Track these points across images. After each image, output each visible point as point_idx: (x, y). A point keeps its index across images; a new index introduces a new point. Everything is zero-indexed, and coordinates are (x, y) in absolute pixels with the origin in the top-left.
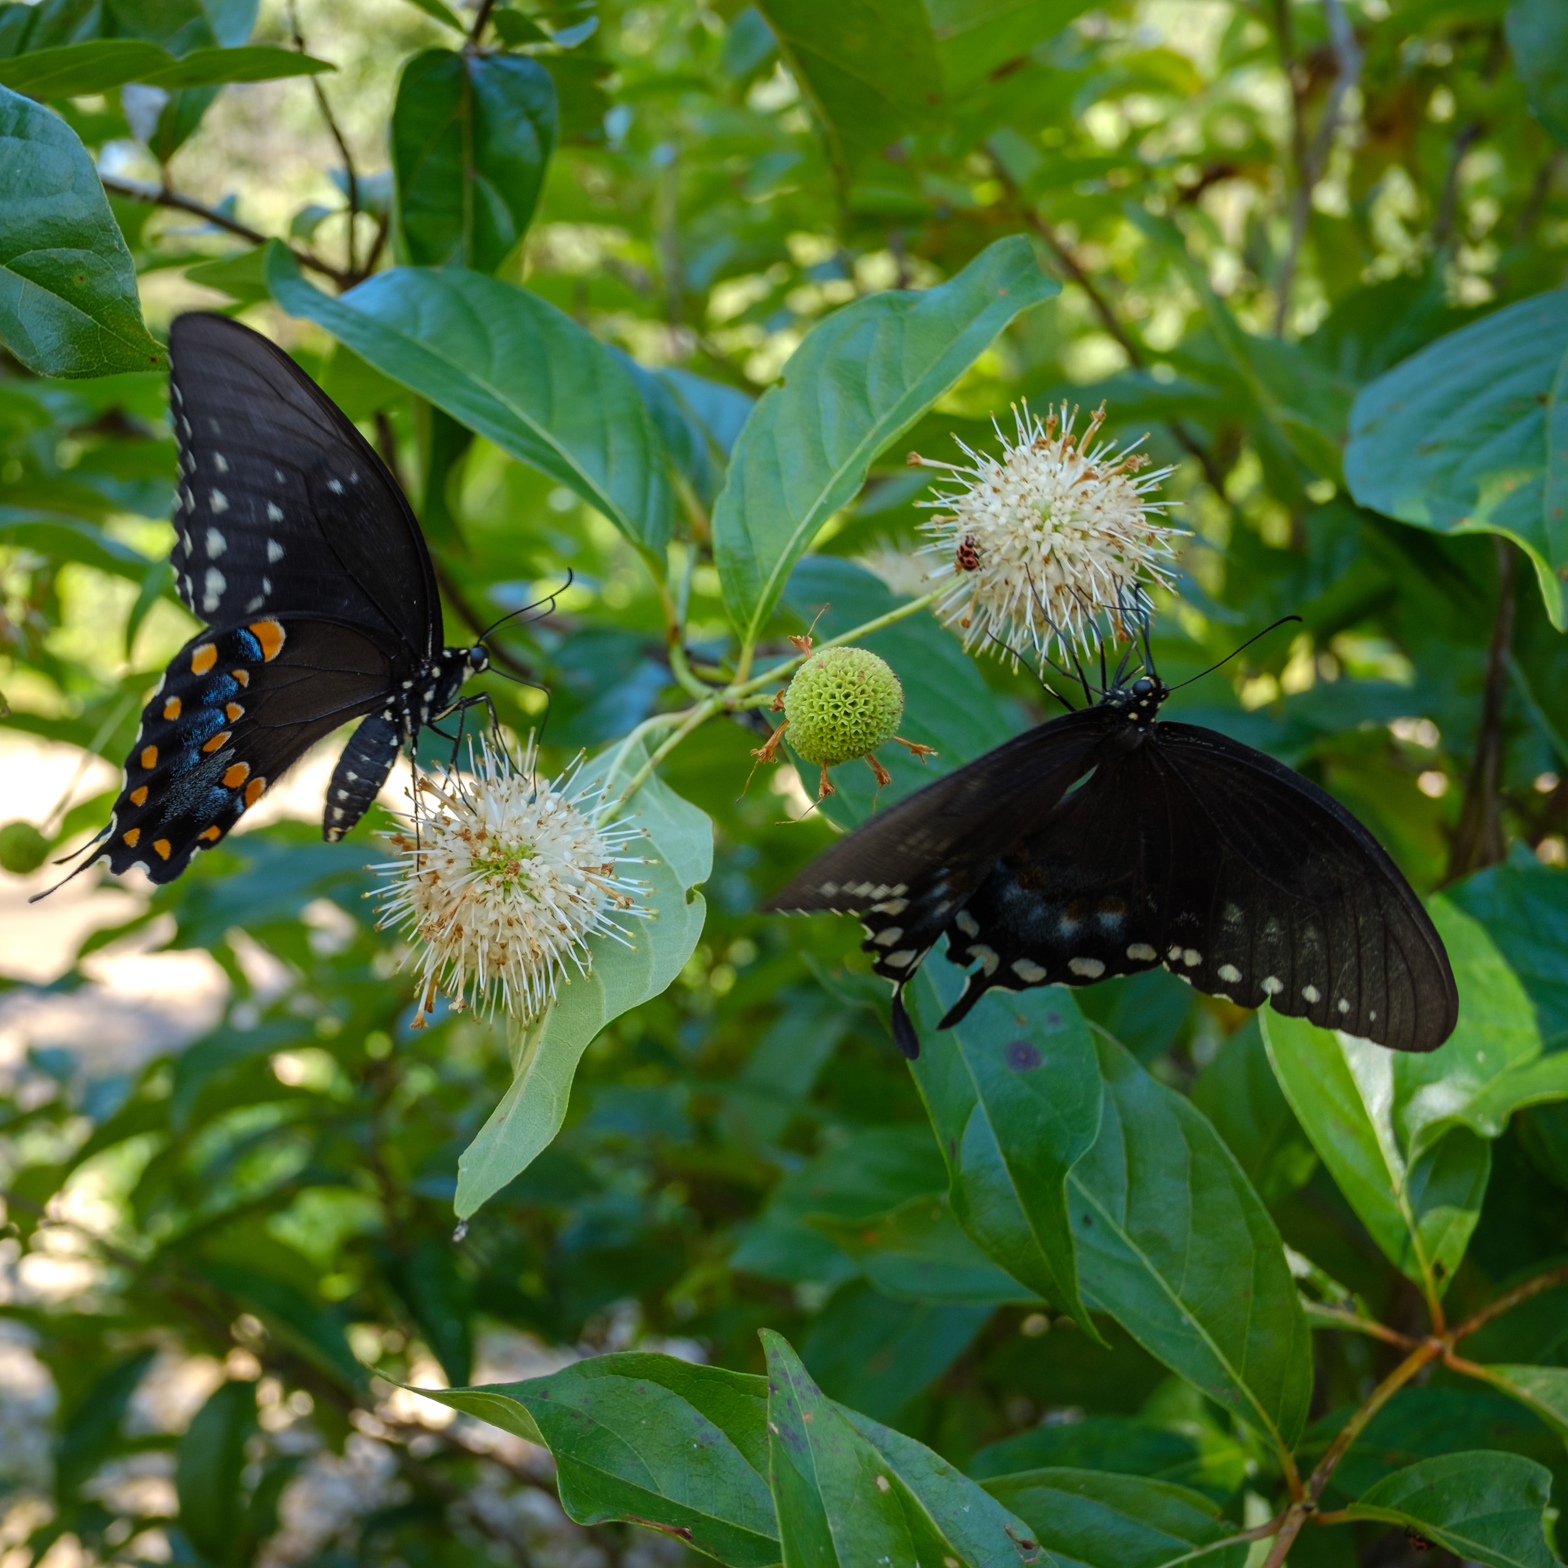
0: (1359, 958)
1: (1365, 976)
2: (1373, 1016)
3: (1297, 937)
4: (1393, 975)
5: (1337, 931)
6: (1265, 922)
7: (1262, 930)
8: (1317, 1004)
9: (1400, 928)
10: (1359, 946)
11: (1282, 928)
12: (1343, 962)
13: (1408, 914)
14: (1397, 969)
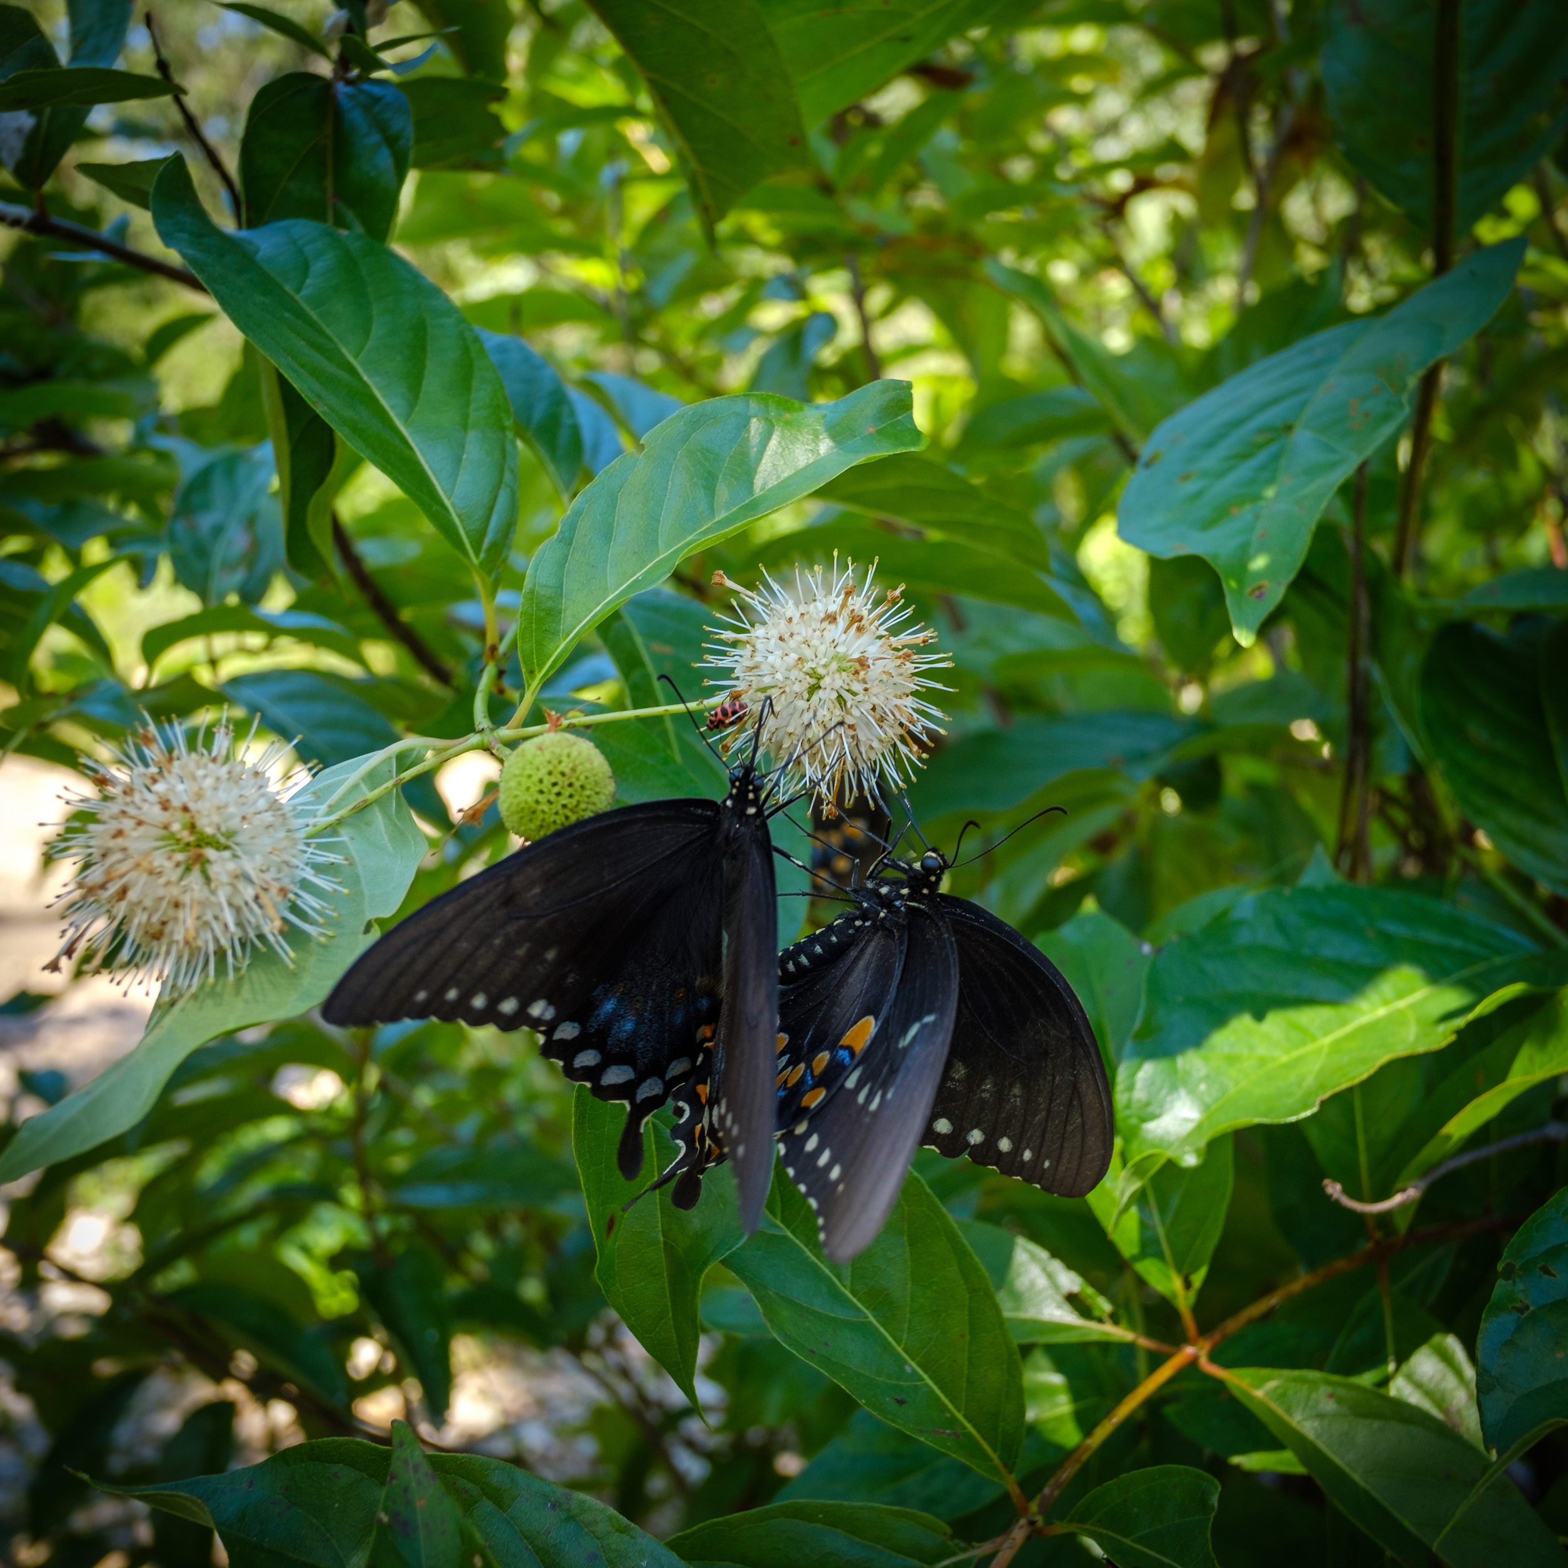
0: (1049, 1111)
1: (1049, 1128)
2: (1047, 1164)
3: (1006, 1093)
4: (1070, 1128)
5: (1037, 1088)
6: (982, 1080)
7: (979, 1086)
8: (1007, 1153)
9: (1084, 1086)
10: (1051, 1101)
11: (995, 1085)
12: (1035, 1115)
13: (1093, 1074)
14: (1074, 1123)
